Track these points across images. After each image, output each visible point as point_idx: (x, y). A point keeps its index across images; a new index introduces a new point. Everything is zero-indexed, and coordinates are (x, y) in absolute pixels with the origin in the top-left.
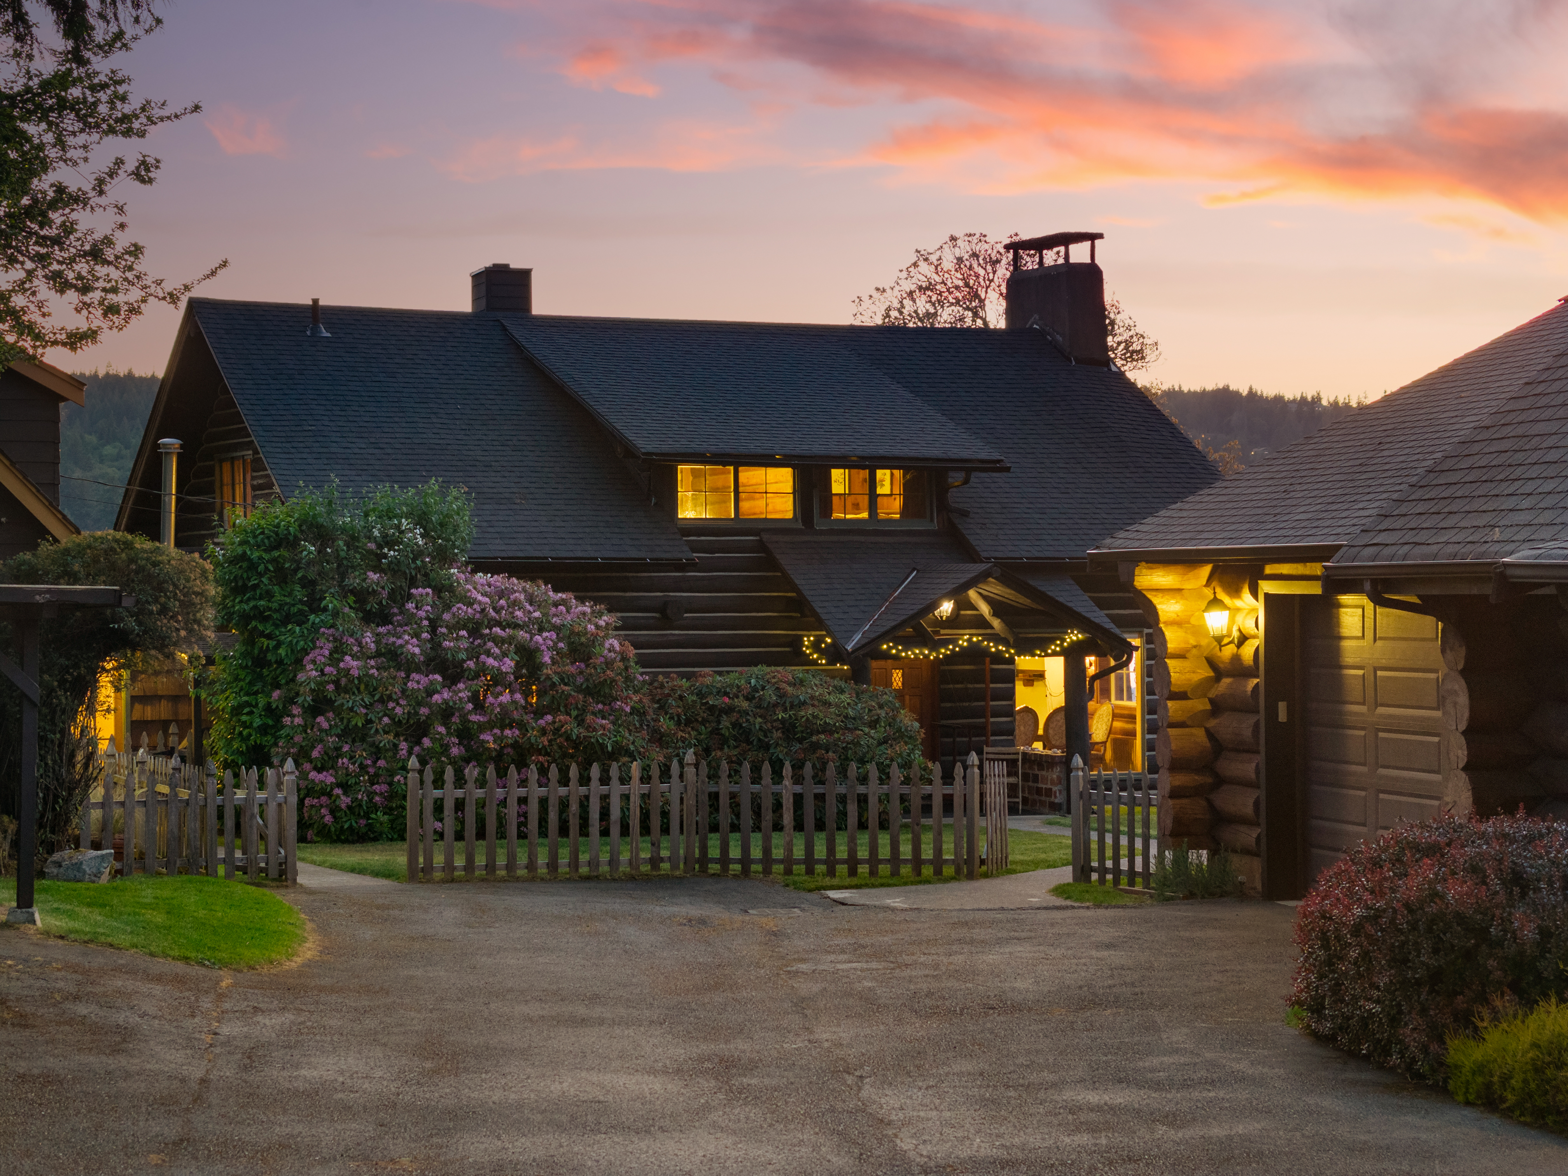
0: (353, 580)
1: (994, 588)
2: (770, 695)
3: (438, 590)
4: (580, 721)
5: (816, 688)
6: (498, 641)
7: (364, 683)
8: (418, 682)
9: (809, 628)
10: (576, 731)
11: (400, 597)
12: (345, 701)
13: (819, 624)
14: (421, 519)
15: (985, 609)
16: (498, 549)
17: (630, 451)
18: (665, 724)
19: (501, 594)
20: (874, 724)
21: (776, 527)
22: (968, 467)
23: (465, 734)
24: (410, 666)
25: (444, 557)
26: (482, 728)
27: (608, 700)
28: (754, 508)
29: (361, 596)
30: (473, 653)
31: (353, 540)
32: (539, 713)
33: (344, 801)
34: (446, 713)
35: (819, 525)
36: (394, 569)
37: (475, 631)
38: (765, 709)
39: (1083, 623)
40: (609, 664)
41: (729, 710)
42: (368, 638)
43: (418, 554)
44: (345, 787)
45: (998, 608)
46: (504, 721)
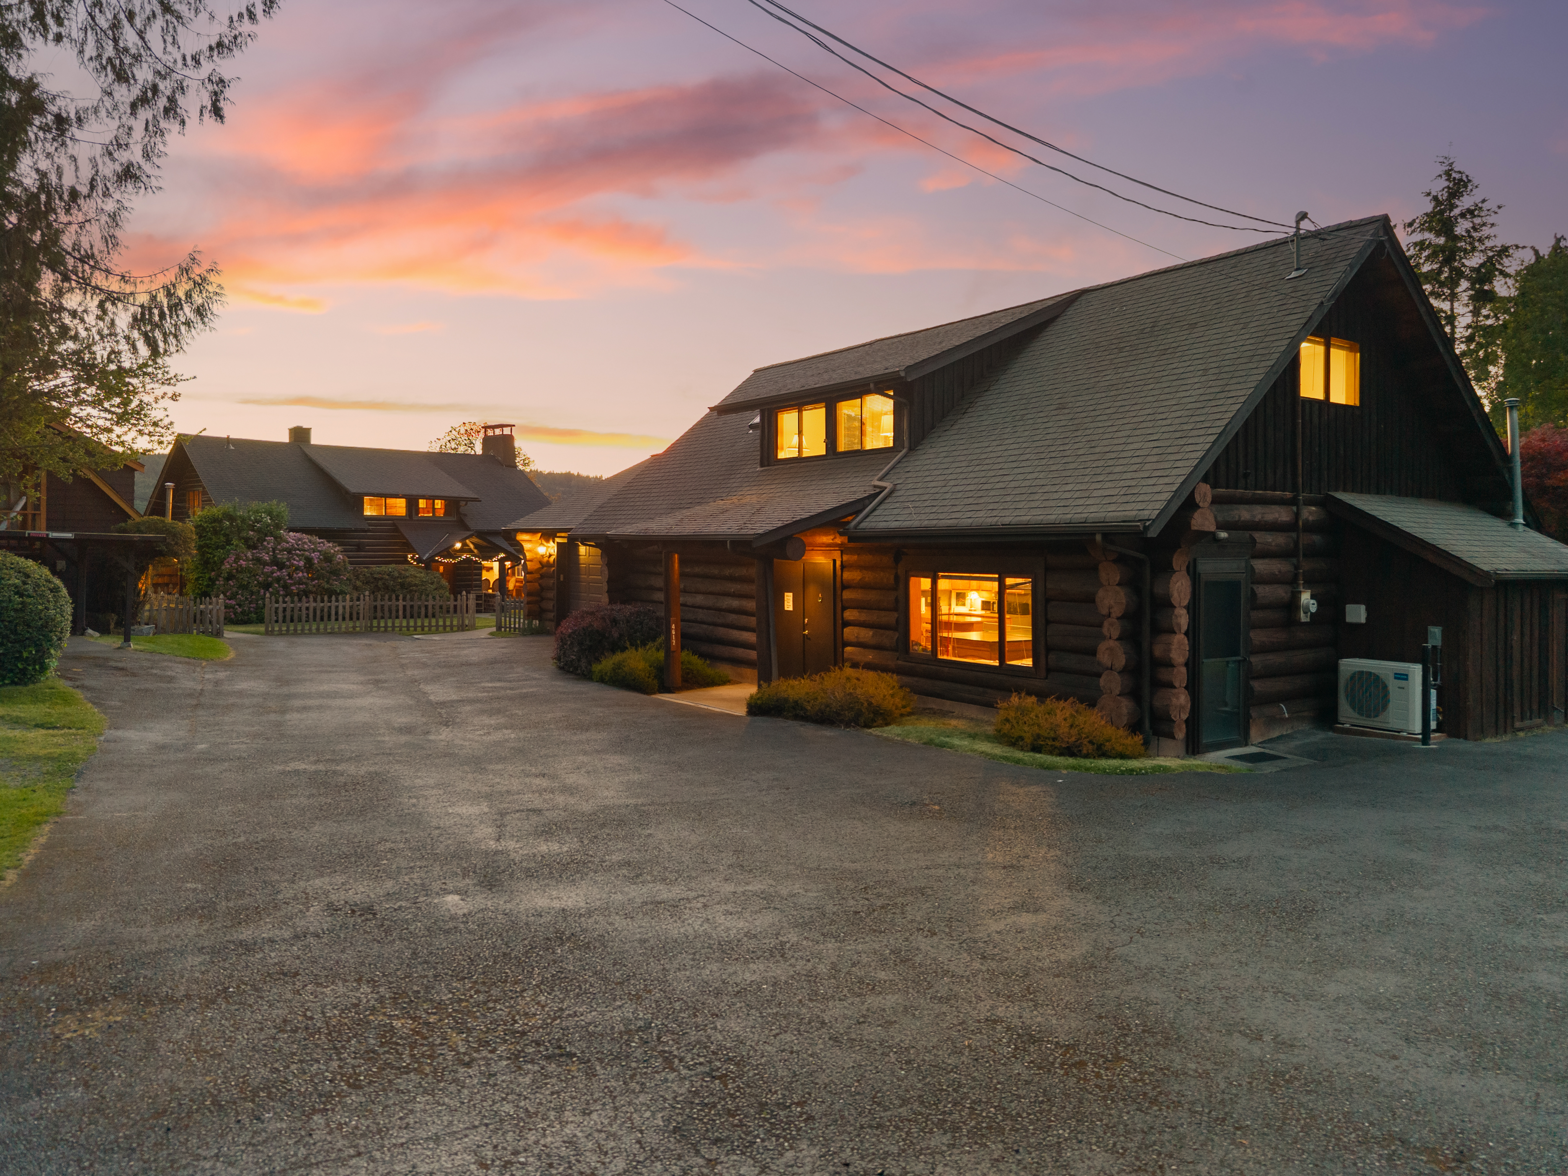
0: (244, 534)
1: (475, 540)
2: (396, 574)
3: (276, 538)
4: (328, 582)
5: (412, 572)
6: (297, 555)
7: (248, 570)
8: (267, 569)
9: (410, 552)
10: (326, 586)
11: (261, 540)
12: (241, 576)
13: (413, 551)
14: (270, 513)
15: (472, 546)
16: (299, 524)
17: (347, 492)
18: (358, 583)
19: (300, 540)
20: (432, 583)
21: (400, 519)
22: (467, 500)
23: (285, 587)
24: (265, 564)
25: (278, 527)
26: (292, 585)
27: (338, 575)
28: (393, 512)
29: (246, 540)
30: (289, 559)
31: (243, 520)
32: (313, 579)
33: (239, 610)
34: (278, 580)
35: (415, 518)
36: (259, 531)
37: (289, 552)
38: (394, 579)
39: (505, 551)
40: (339, 563)
41: (381, 579)
42: (249, 554)
43: (268, 525)
44: (240, 605)
45: (476, 546)
46: (300, 582)
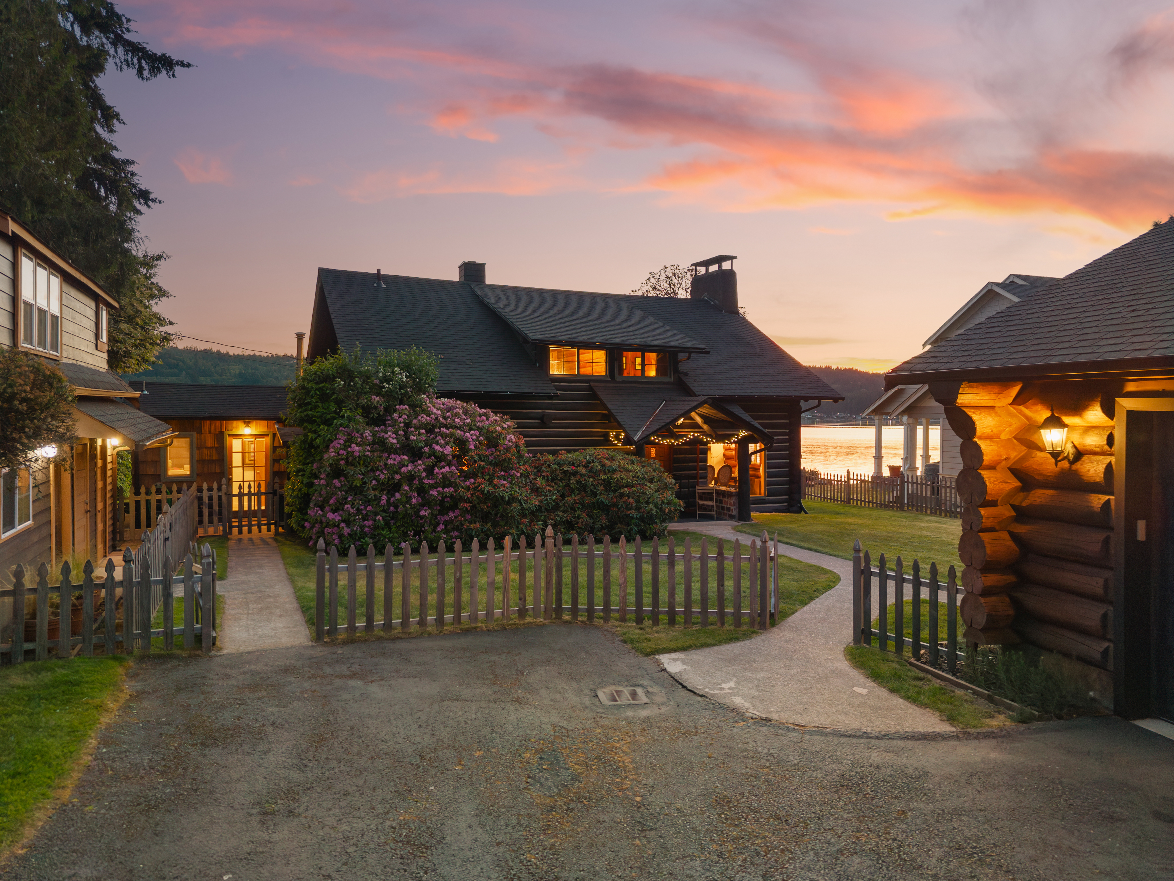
0: (363, 401)
2: (597, 466)
4: (490, 482)
6: (444, 436)
8: (394, 460)
9: (613, 428)
10: (486, 488)
11: (389, 410)
12: (351, 470)
13: (620, 426)
14: (406, 367)
15: (699, 420)
17: (525, 340)
19: (449, 409)
21: (597, 379)
22: (690, 351)
23: (422, 491)
24: (390, 450)
25: (419, 389)
26: (433, 487)
27: (507, 470)
28: (586, 370)
29: (367, 410)
30: (428, 444)
31: (367, 377)
32: (466, 476)
33: (346, 531)
34: (411, 478)
35: (618, 378)
36: (389, 395)
38: (594, 473)
39: (747, 426)
40: (508, 449)
41: (575, 474)
42: (367, 434)
45: (706, 419)
